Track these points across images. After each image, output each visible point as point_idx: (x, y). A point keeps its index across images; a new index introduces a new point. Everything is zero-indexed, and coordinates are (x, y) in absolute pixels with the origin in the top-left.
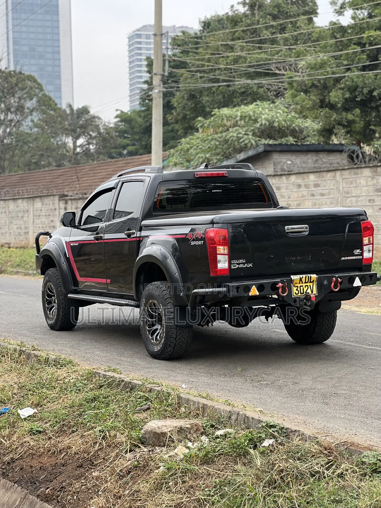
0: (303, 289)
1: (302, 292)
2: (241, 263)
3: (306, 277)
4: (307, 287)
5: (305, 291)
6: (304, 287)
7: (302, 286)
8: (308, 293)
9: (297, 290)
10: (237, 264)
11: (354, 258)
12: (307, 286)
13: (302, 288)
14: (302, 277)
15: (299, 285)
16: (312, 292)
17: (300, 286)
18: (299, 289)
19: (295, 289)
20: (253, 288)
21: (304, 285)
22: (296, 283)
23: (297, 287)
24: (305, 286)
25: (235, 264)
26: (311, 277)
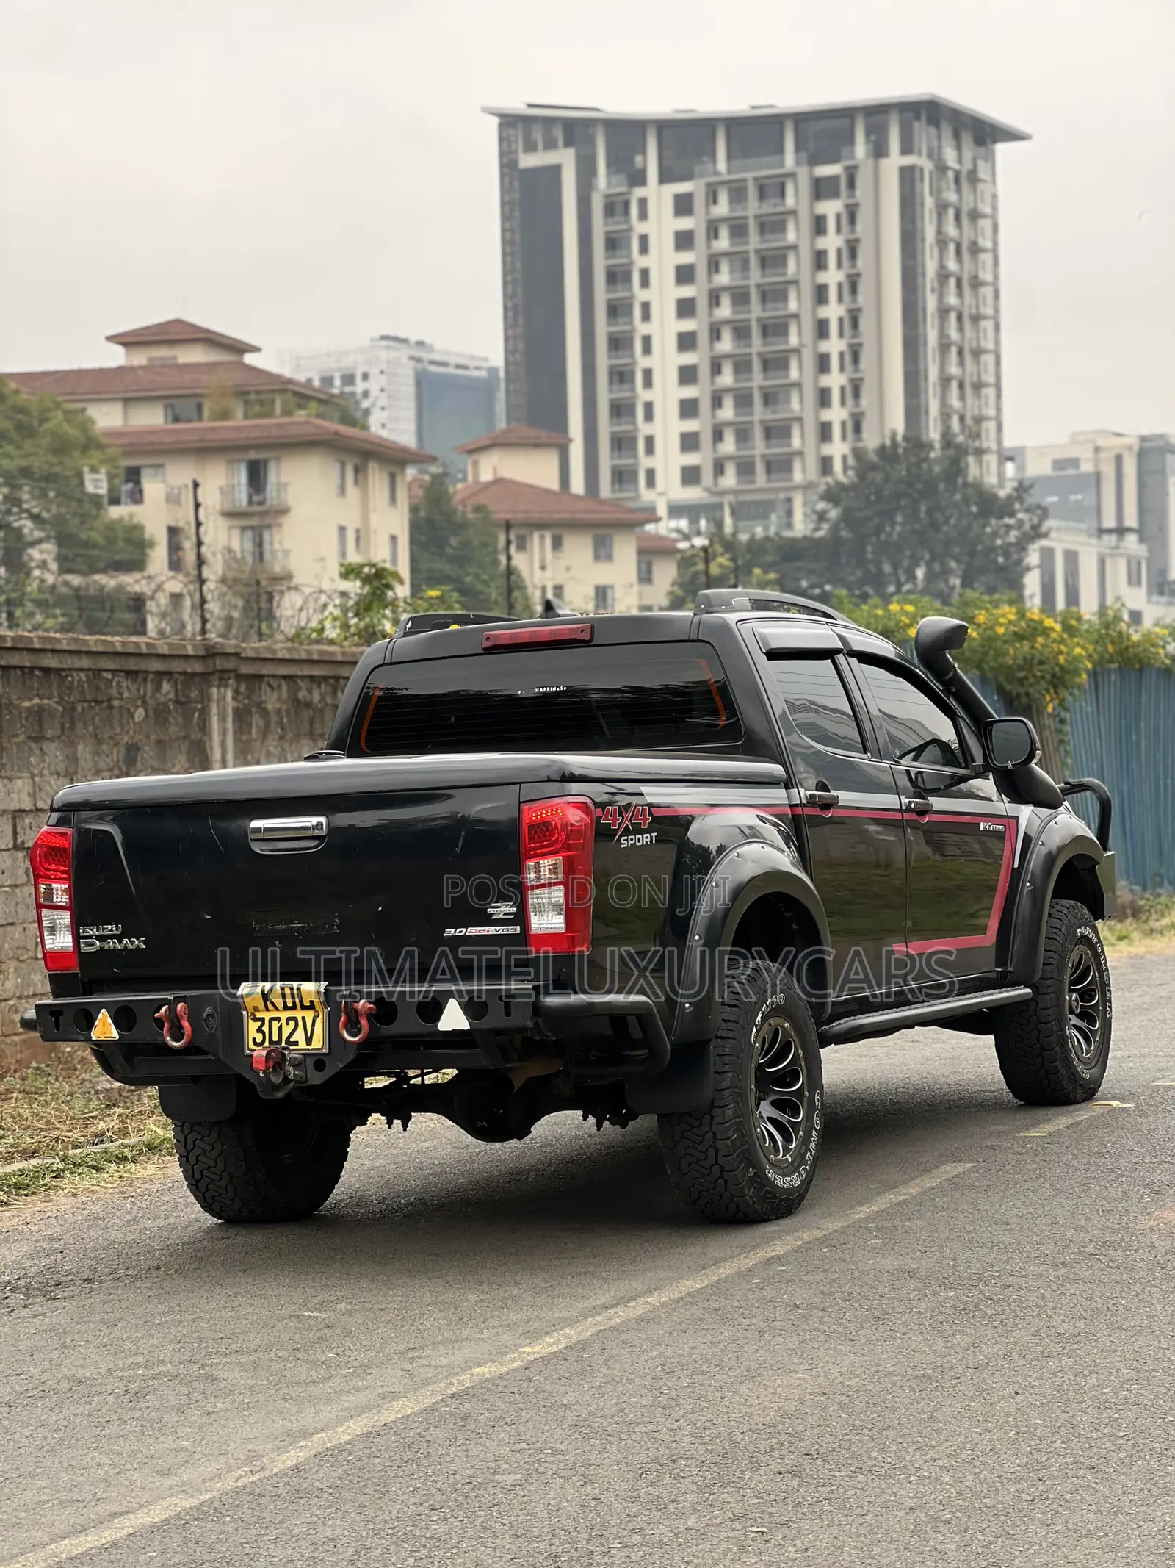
0: (280, 1028)
1: (275, 1038)
2: (112, 937)
3: (282, 989)
4: (292, 1023)
5: (284, 1037)
6: (283, 1021)
7: (278, 1019)
8: (296, 1043)
9: (260, 1030)
10: (100, 938)
11: (492, 930)
12: (295, 1019)
13: (275, 1025)
14: (271, 990)
15: (267, 1016)
16: (309, 1040)
17: (271, 1020)
18: (266, 1029)
19: (253, 1026)
20: (100, 1016)
21: (284, 1015)
22: (256, 1009)
23: (262, 1020)
24: (288, 1020)
25: (90, 937)
26: (299, 989)
